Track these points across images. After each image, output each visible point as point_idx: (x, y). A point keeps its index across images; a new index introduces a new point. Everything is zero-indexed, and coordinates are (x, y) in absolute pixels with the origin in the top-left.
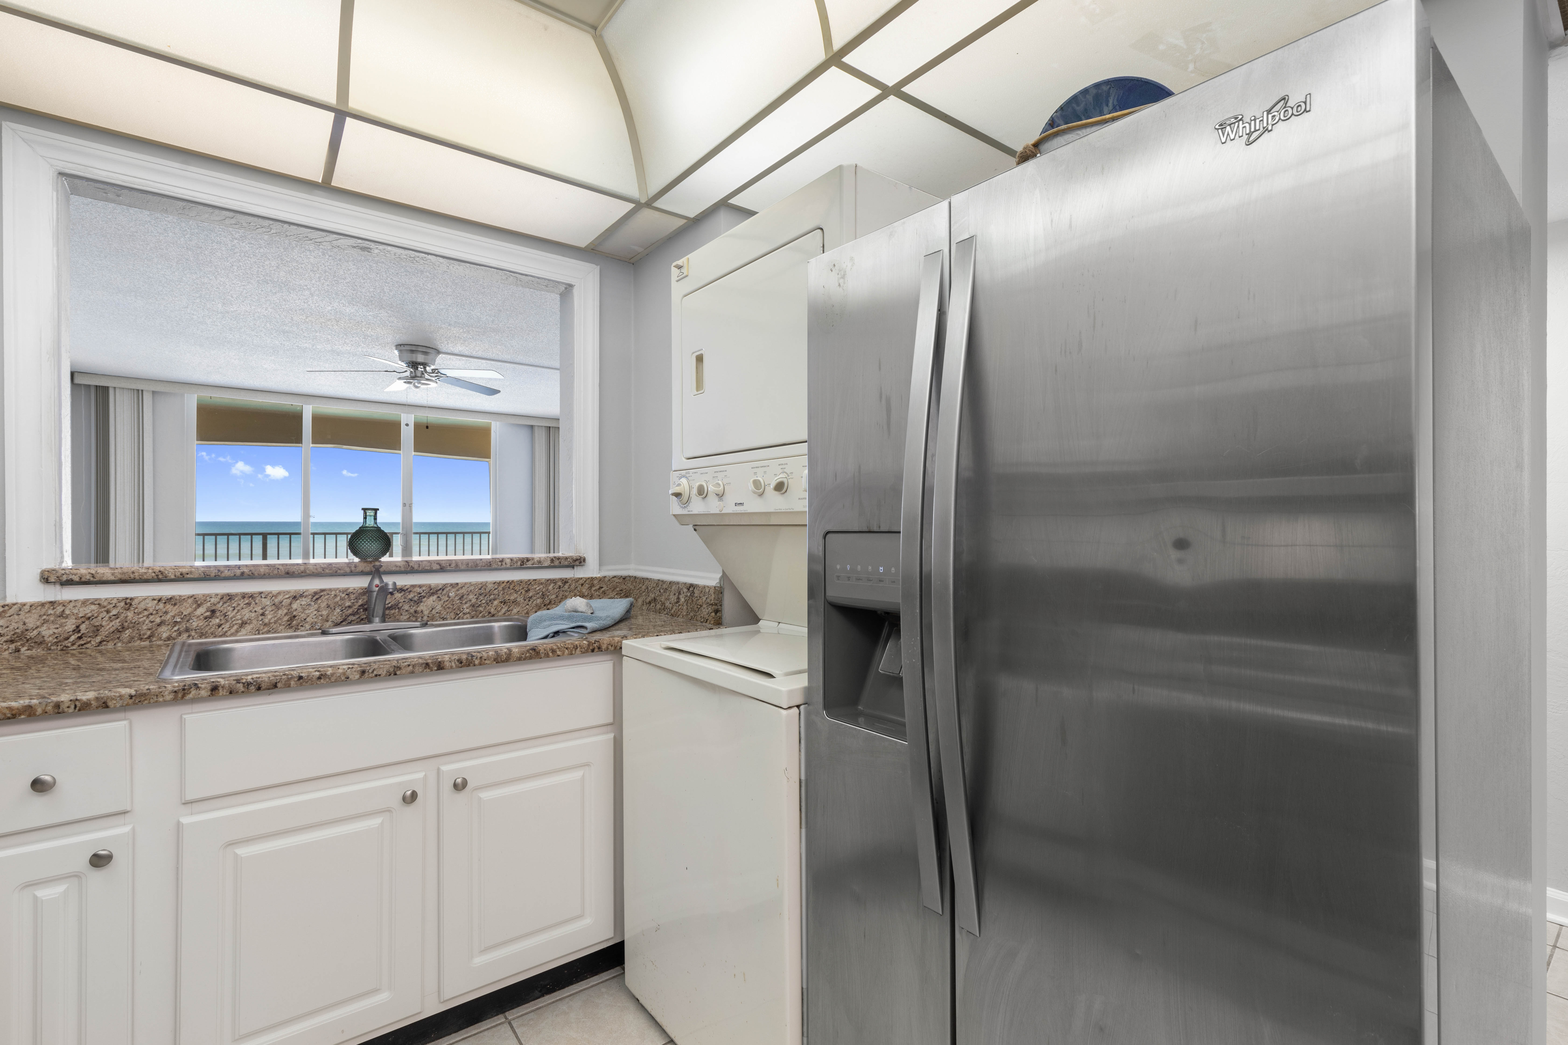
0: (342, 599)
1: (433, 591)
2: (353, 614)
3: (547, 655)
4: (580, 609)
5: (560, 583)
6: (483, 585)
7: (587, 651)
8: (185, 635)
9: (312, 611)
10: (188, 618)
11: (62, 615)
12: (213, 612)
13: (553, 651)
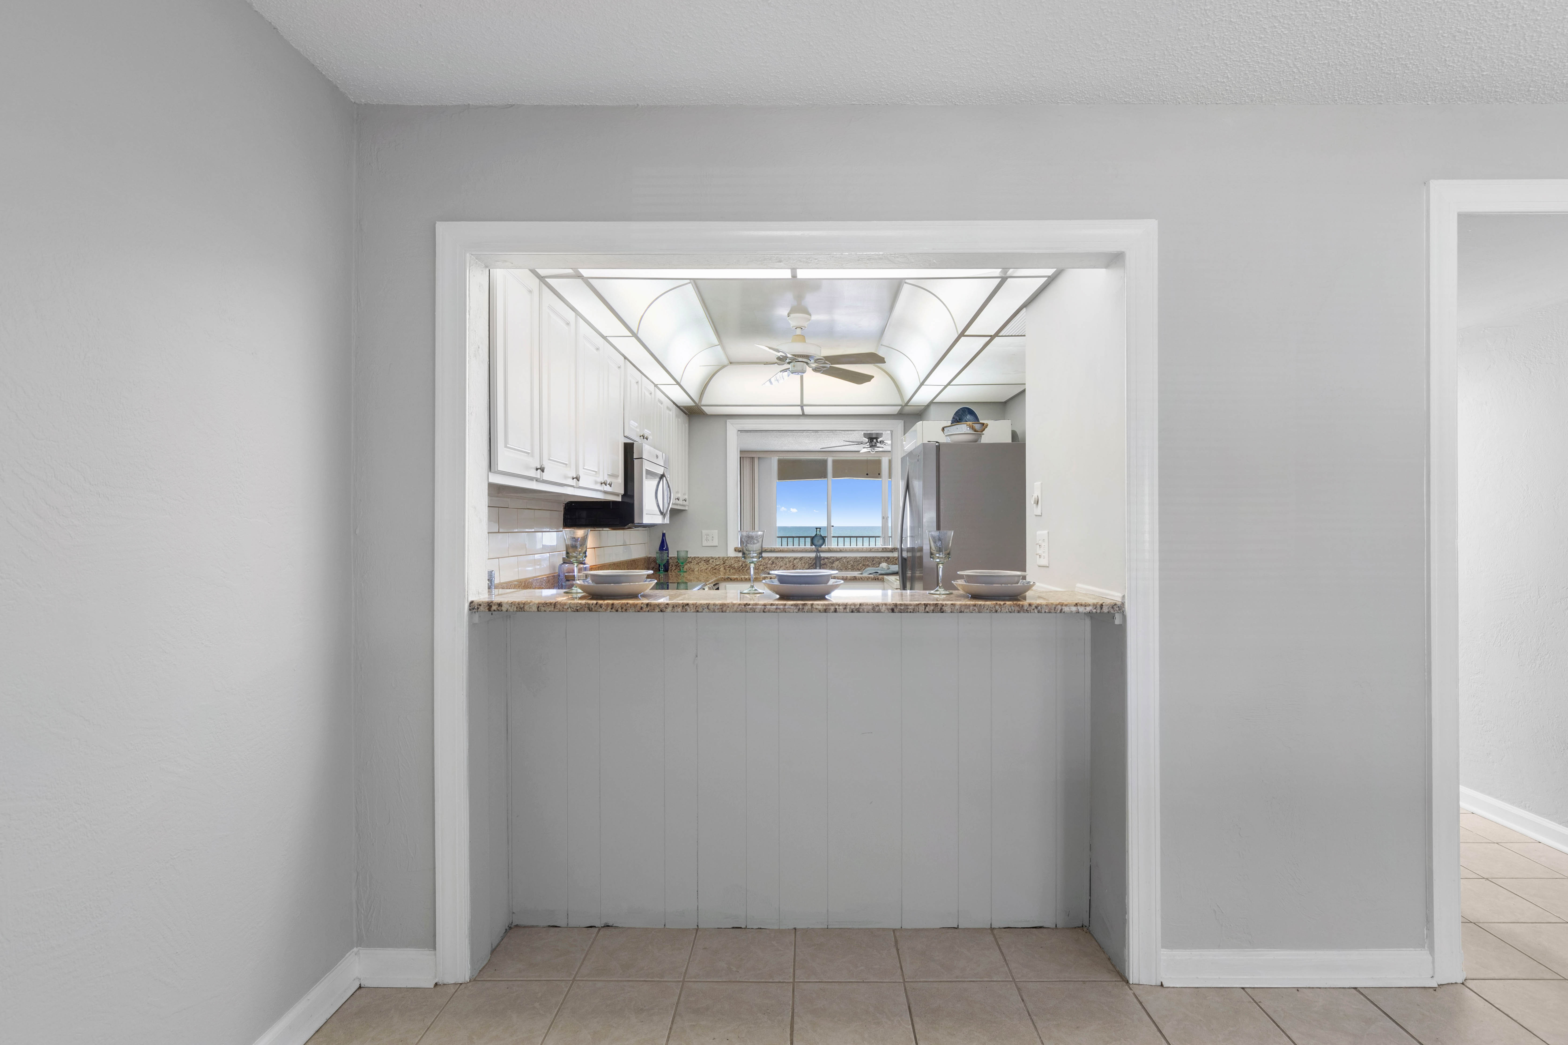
0: (808, 560)
1: (838, 559)
2: (812, 566)
3: (859, 579)
4: (884, 567)
5: (886, 559)
6: (856, 558)
7: (873, 579)
8: (766, 569)
9: (799, 564)
10: (767, 564)
11: (739, 561)
12: (773, 562)
13: (861, 578)
